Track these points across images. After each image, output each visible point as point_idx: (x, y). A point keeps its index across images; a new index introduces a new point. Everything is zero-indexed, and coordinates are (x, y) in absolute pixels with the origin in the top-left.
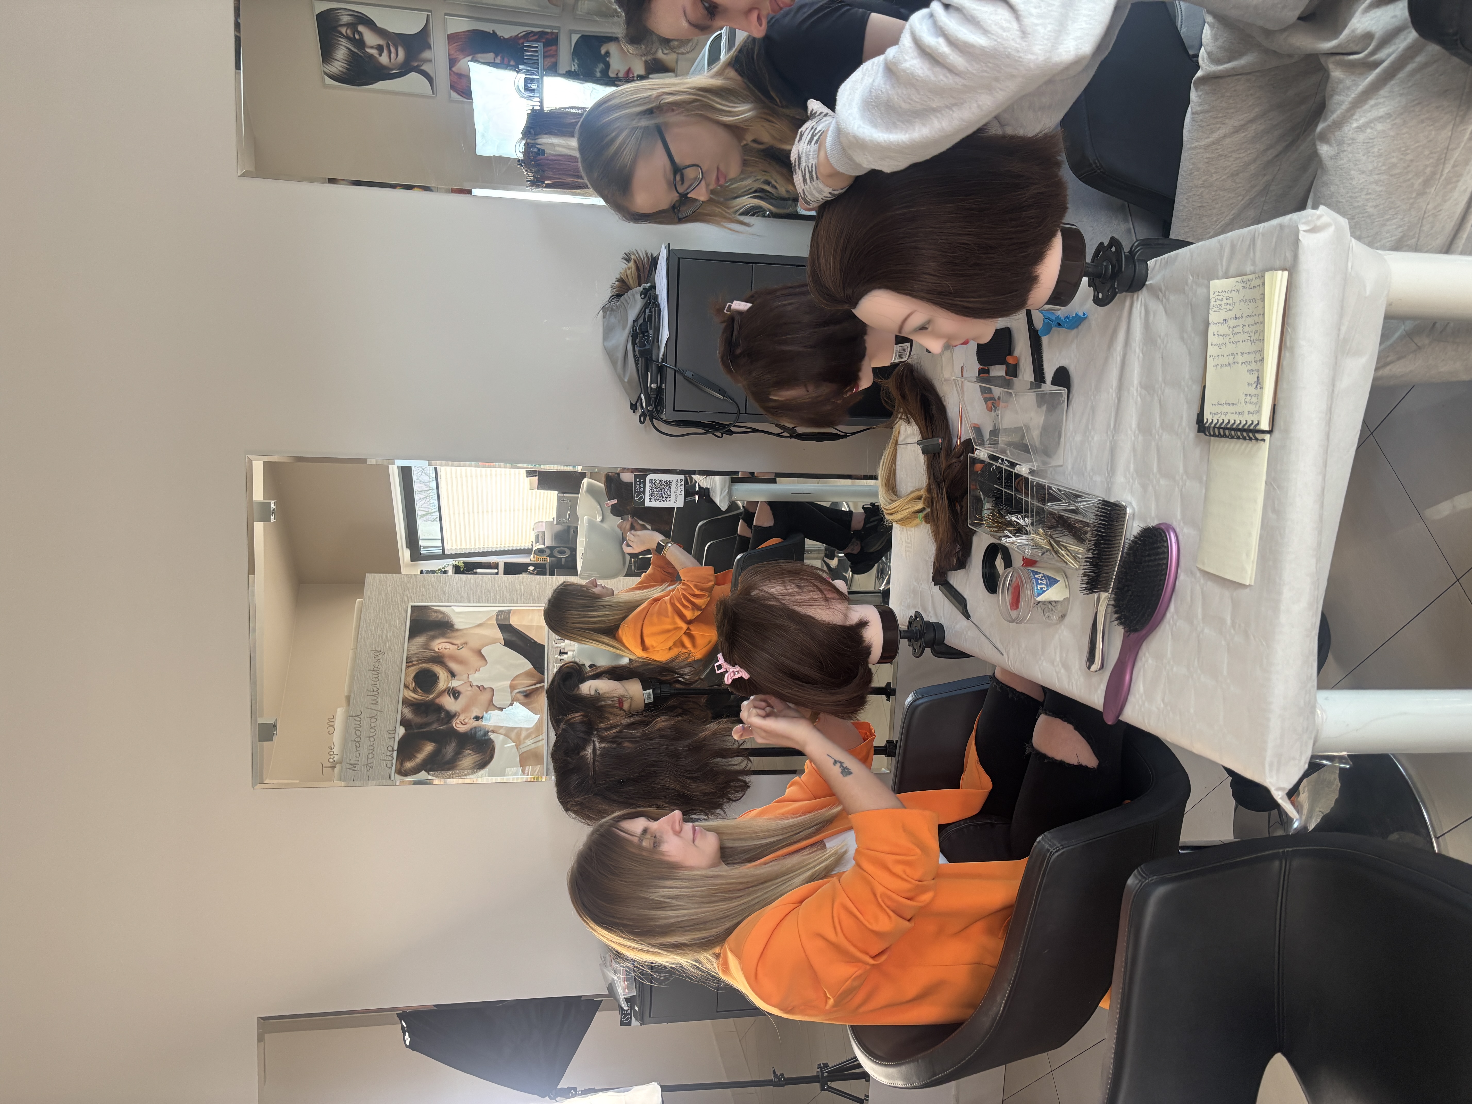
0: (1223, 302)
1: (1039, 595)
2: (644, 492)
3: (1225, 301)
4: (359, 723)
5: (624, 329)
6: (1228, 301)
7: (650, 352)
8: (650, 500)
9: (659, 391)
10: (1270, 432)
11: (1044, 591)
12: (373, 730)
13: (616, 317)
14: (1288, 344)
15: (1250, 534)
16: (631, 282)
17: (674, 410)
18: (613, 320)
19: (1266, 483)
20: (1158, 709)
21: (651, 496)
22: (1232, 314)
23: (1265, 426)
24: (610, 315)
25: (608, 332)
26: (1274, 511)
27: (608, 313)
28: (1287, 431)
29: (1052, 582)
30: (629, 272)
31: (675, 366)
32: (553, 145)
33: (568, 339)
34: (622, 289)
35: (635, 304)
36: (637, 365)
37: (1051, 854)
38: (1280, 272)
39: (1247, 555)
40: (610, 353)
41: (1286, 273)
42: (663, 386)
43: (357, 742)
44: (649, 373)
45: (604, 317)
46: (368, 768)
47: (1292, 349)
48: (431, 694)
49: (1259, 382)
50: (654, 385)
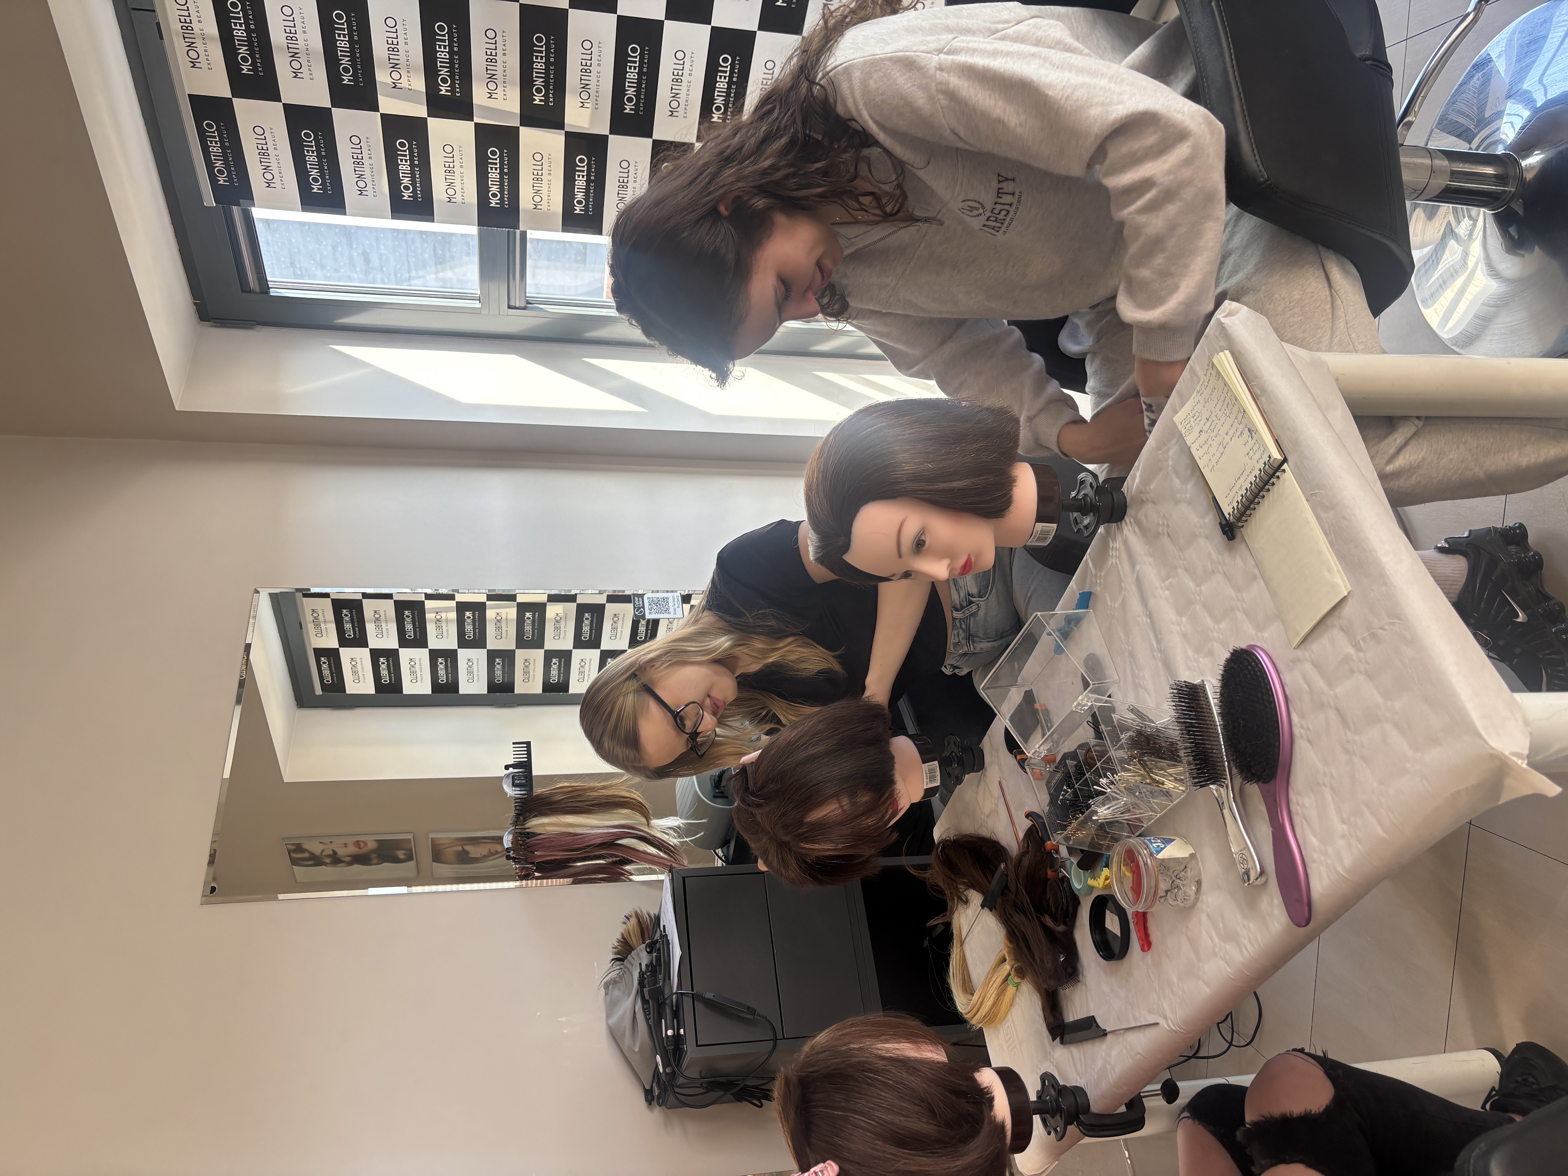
0: (1191, 422)
1: (1158, 852)
3: (1192, 420)
5: (629, 996)
6: (1195, 418)
7: (661, 991)
9: (677, 1038)
10: (1285, 460)
11: (1162, 849)
13: (619, 990)
14: (1258, 392)
15: (1320, 552)
16: (634, 940)
17: (697, 1046)
18: (616, 993)
19: (1307, 500)
22: (1204, 419)
23: (1277, 455)
24: (613, 988)
25: (611, 1006)
26: (1327, 509)
27: (610, 987)
28: (1296, 443)
29: (1168, 841)
30: (629, 931)
31: (693, 990)
33: (565, 1031)
34: (624, 951)
35: (639, 963)
36: (647, 1020)
38: (1221, 354)
39: (1330, 570)
40: (614, 1035)
42: (682, 1031)
44: (663, 1021)
45: (606, 994)
47: (1264, 391)
49: (1252, 431)
50: (670, 1032)
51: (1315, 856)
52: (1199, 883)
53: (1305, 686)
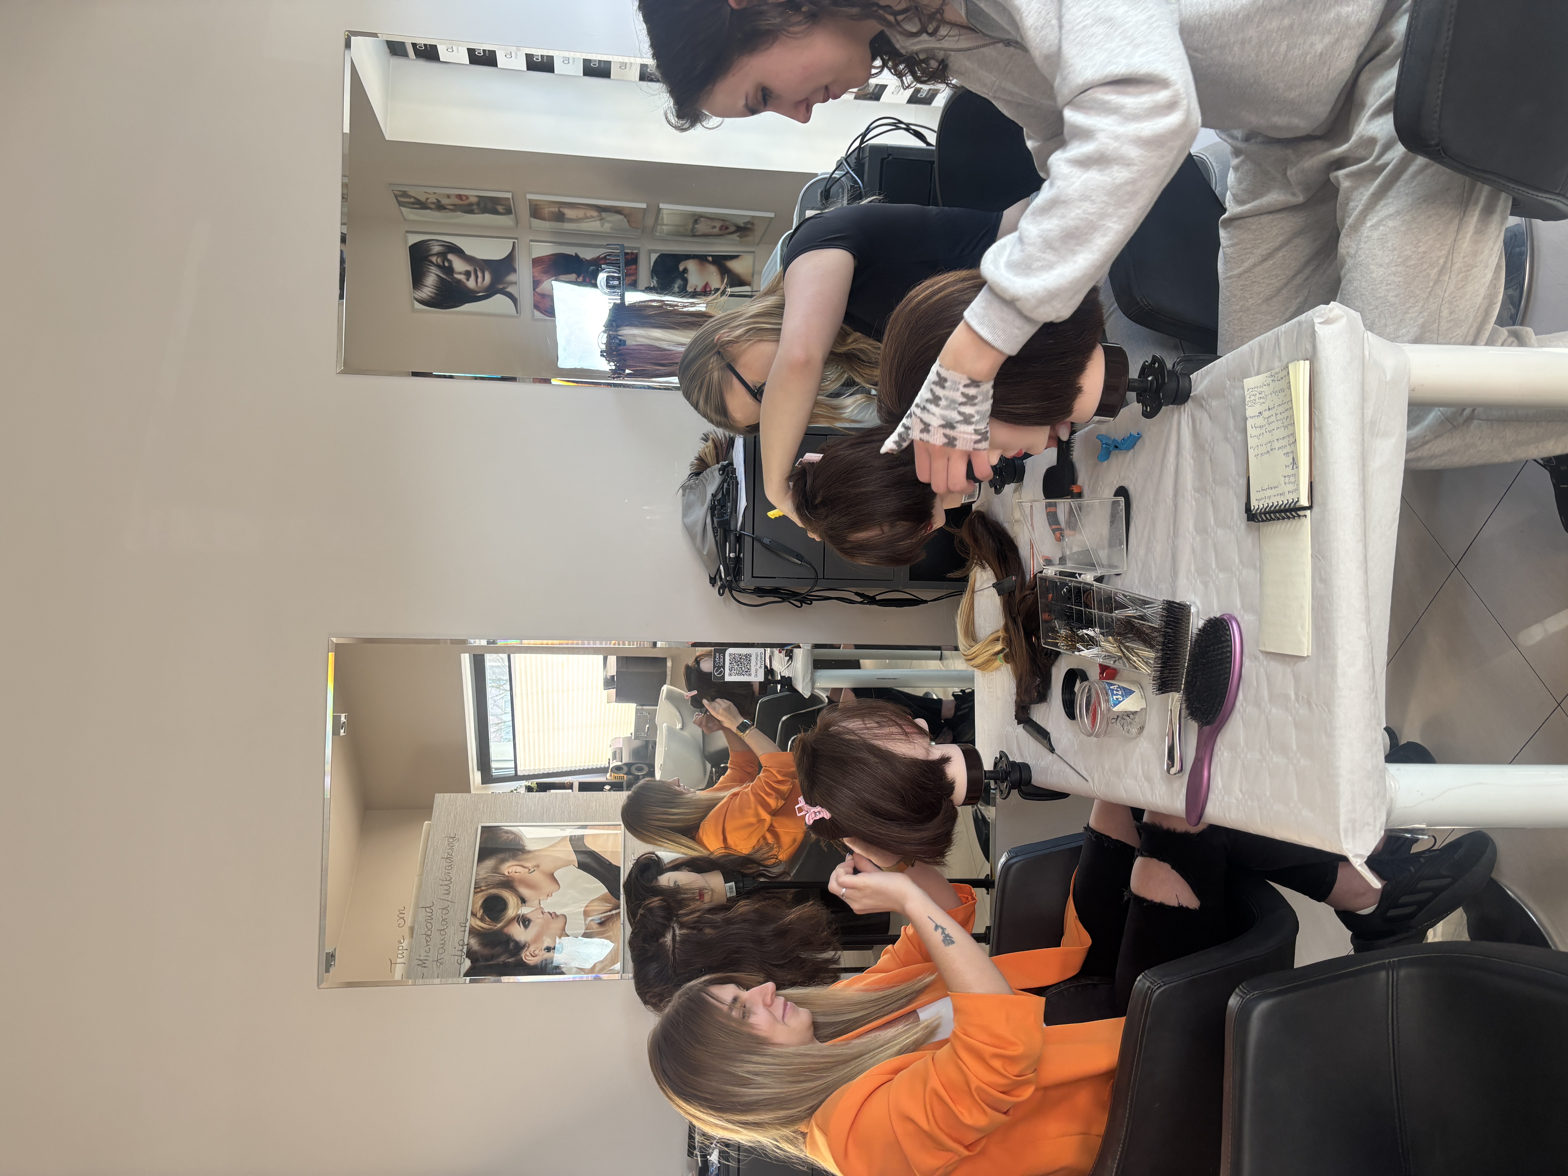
0: (1257, 397)
1: (1115, 705)
2: (724, 667)
3: (1258, 396)
4: (430, 914)
5: (703, 505)
6: (1261, 396)
7: (728, 522)
8: (730, 675)
9: (738, 560)
10: (1310, 508)
11: (1120, 702)
12: (445, 923)
13: (695, 495)
14: (1317, 426)
15: (1302, 607)
16: (709, 460)
17: (753, 577)
18: (692, 497)
19: (1312, 557)
20: (1237, 800)
21: (730, 670)
22: (1265, 406)
23: (1304, 502)
24: (689, 492)
25: (687, 508)
26: (1322, 580)
27: (687, 491)
28: (1324, 504)
29: (1128, 693)
30: (707, 450)
31: (753, 534)
32: (634, 336)
33: (648, 518)
34: (701, 467)
35: (713, 481)
36: (715, 537)
37: (1153, 992)
38: (1302, 362)
39: (1303, 627)
40: (689, 529)
41: (1308, 362)
42: (742, 555)
43: (428, 936)
44: (728, 544)
45: (683, 495)
46: (438, 964)
47: (1320, 429)
48: (500, 922)
49: (1295, 463)
50: (732, 555)
51: (1217, 792)
52: (1142, 728)
53: (1255, 683)
